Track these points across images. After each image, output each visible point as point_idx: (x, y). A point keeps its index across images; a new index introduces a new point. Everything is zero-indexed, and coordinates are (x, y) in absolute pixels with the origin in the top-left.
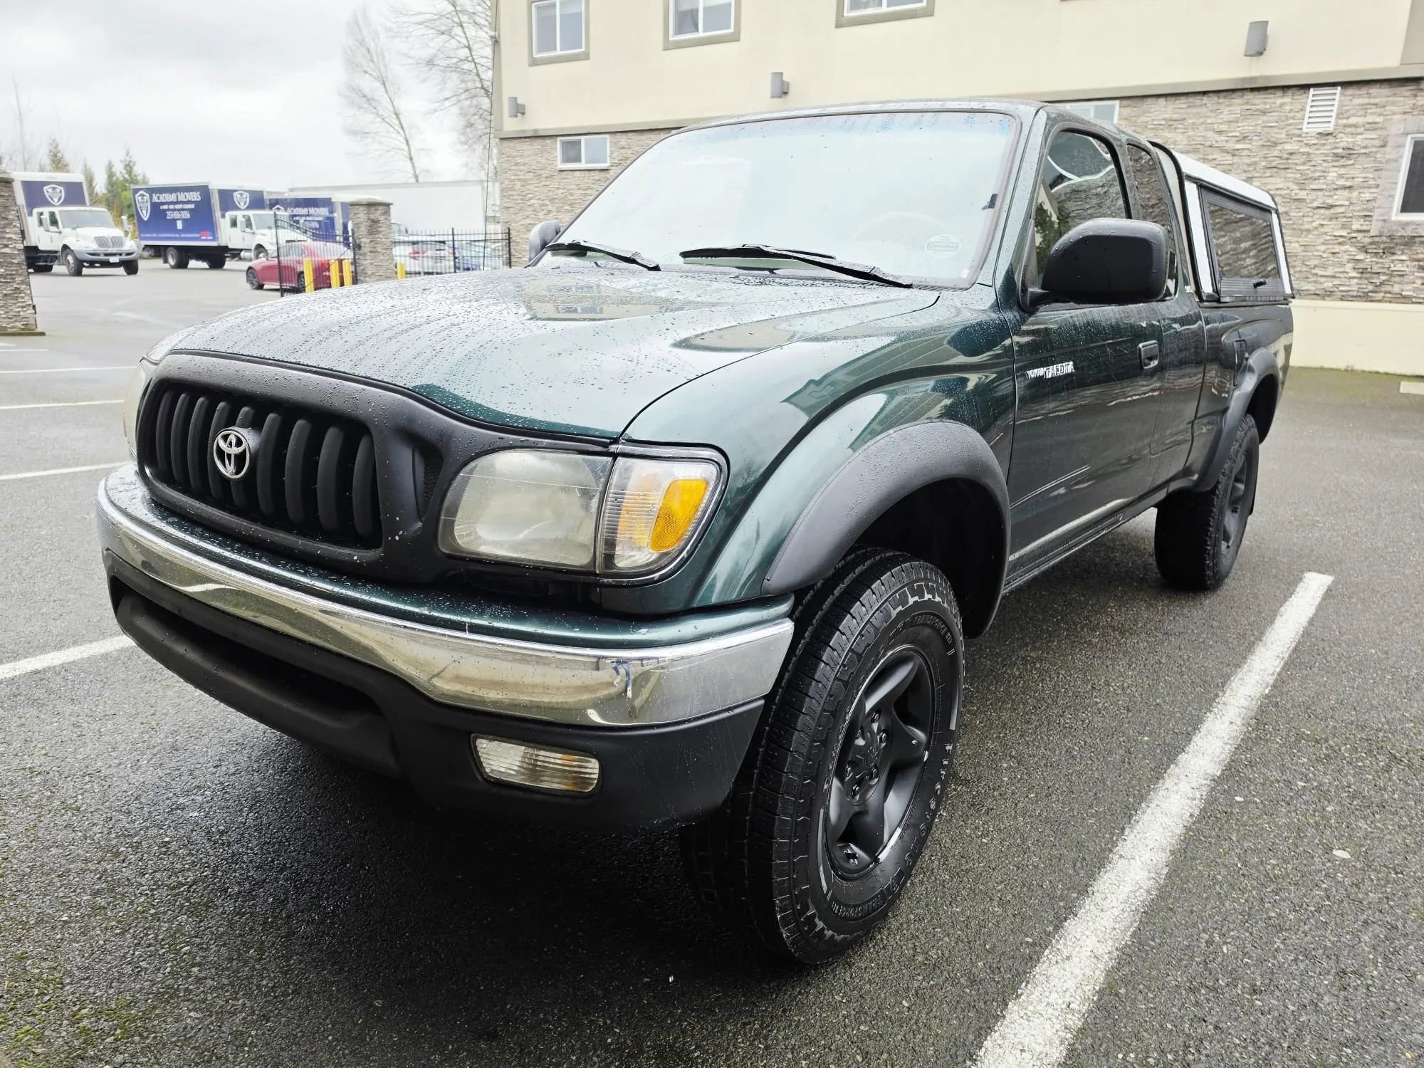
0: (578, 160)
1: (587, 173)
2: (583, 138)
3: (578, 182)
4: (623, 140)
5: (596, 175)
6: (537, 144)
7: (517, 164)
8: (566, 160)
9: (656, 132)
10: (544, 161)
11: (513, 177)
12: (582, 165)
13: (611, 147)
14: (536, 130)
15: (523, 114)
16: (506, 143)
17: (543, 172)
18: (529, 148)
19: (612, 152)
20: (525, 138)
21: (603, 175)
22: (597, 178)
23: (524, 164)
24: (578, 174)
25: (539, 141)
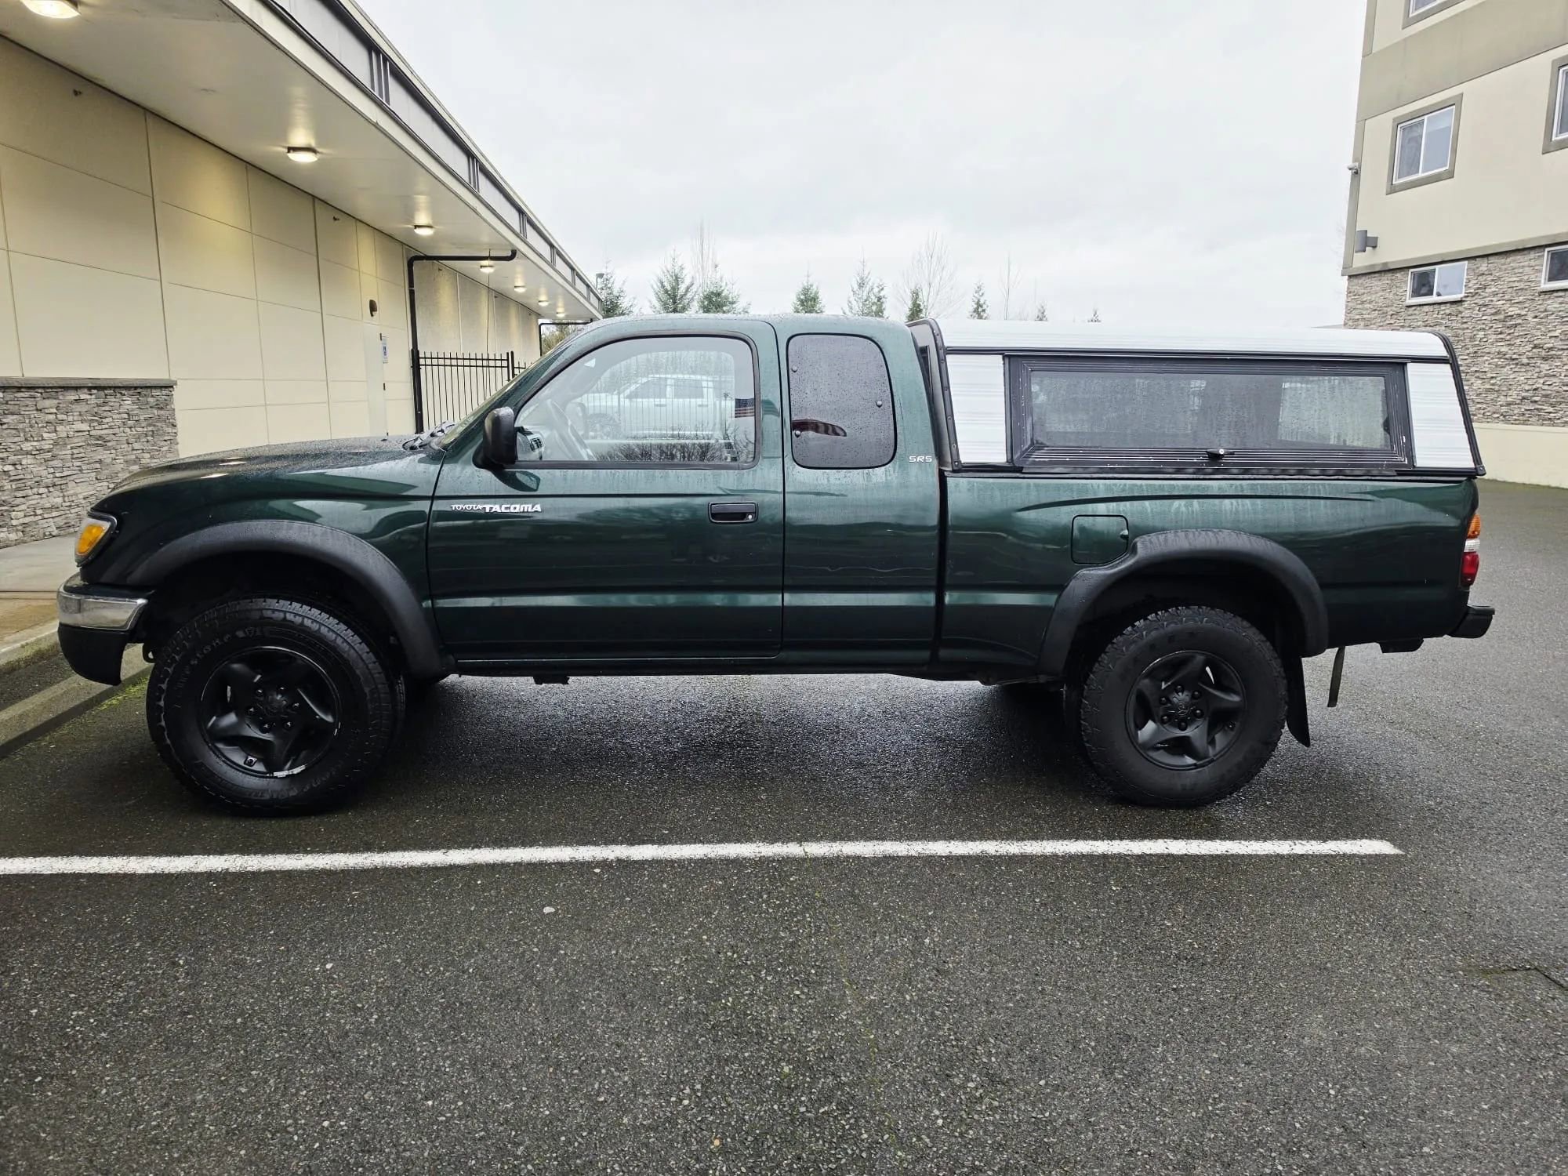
0: (1430, 293)
1: (1436, 306)
2: (1437, 267)
3: (1426, 318)
4: (1483, 266)
5: (1448, 309)
6: (1386, 279)
7: (1363, 303)
8: (1416, 293)
9: (1526, 252)
10: (1391, 296)
11: (1358, 317)
12: (1434, 298)
13: (1468, 274)
14: (1385, 264)
15: (1374, 247)
16: (1355, 281)
17: (1389, 309)
18: (1375, 283)
19: (1469, 281)
20: (1375, 273)
21: (1454, 308)
22: (1448, 312)
23: (1370, 302)
24: (1426, 309)
25: (1389, 275)
